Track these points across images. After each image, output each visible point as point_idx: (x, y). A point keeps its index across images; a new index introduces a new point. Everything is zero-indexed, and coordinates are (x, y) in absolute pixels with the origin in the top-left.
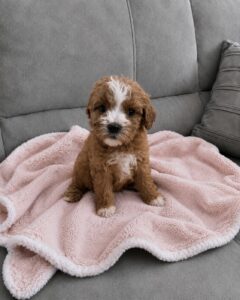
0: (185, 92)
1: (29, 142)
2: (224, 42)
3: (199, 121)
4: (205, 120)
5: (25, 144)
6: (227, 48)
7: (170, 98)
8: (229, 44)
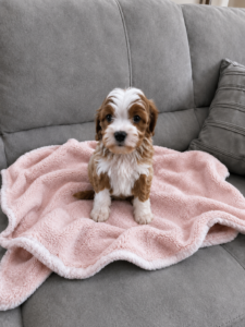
0: (181, 109)
1: (32, 152)
2: (223, 61)
3: (196, 136)
4: (202, 136)
5: (27, 154)
6: (226, 67)
7: (165, 114)
8: (228, 64)
